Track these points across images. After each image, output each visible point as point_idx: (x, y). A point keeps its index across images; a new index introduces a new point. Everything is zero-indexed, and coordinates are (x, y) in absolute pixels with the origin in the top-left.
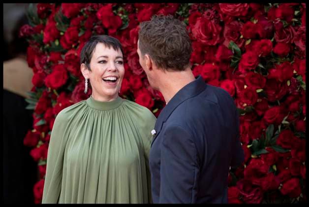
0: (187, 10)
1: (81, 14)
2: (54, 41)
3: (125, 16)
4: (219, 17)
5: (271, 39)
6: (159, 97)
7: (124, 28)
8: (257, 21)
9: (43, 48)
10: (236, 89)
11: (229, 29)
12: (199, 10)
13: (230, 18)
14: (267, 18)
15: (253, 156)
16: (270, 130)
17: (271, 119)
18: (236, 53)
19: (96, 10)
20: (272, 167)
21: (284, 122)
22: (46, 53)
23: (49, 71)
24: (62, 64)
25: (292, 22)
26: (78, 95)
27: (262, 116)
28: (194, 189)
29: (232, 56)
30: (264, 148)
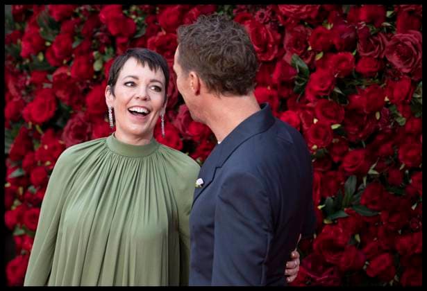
0: (230, 10)
1: (76, 15)
2: (37, 54)
3: (140, 19)
4: (278, 20)
5: (352, 52)
6: (190, 136)
7: (139, 36)
8: (332, 25)
9: (20, 66)
10: (301, 124)
11: (291, 37)
12: (248, 10)
13: (293, 22)
14: (346, 22)
15: (326, 222)
16: (351, 184)
17: (351, 167)
18: (301, 72)
19: (99, 9)
20: (353, 236)
21: (371, 172)
22: (25, 71)
23: (29, 98)
24: (48, 88)
25: (383, 27)
26: (71, 133)
27: (340, 163)
28: (266, 264)
29: (296, 77)
30: (343, 210)
